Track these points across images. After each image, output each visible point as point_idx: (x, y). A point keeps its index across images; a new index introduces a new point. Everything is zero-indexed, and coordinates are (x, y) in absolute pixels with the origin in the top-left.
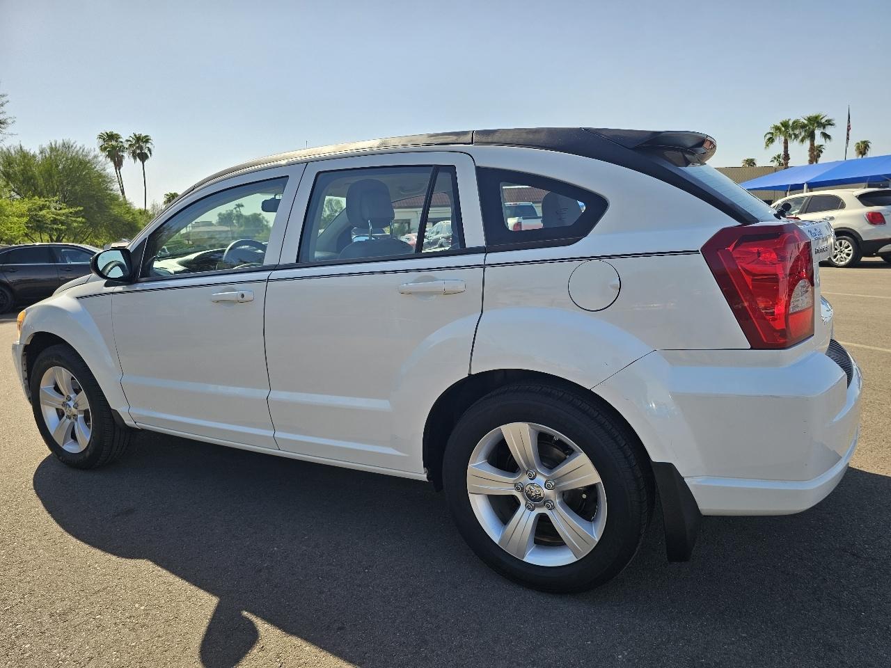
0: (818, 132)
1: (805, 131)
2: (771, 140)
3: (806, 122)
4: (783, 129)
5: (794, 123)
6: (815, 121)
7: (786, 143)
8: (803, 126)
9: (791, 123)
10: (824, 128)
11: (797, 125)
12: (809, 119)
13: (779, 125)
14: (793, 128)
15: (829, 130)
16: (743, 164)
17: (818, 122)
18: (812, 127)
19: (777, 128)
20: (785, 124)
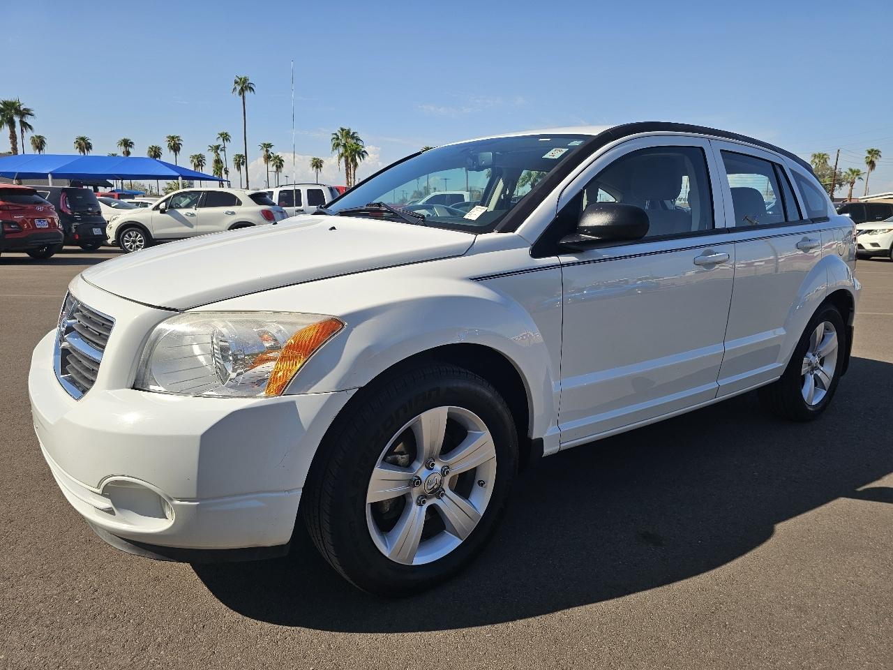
3: (2, 106)
12: (6, 104)
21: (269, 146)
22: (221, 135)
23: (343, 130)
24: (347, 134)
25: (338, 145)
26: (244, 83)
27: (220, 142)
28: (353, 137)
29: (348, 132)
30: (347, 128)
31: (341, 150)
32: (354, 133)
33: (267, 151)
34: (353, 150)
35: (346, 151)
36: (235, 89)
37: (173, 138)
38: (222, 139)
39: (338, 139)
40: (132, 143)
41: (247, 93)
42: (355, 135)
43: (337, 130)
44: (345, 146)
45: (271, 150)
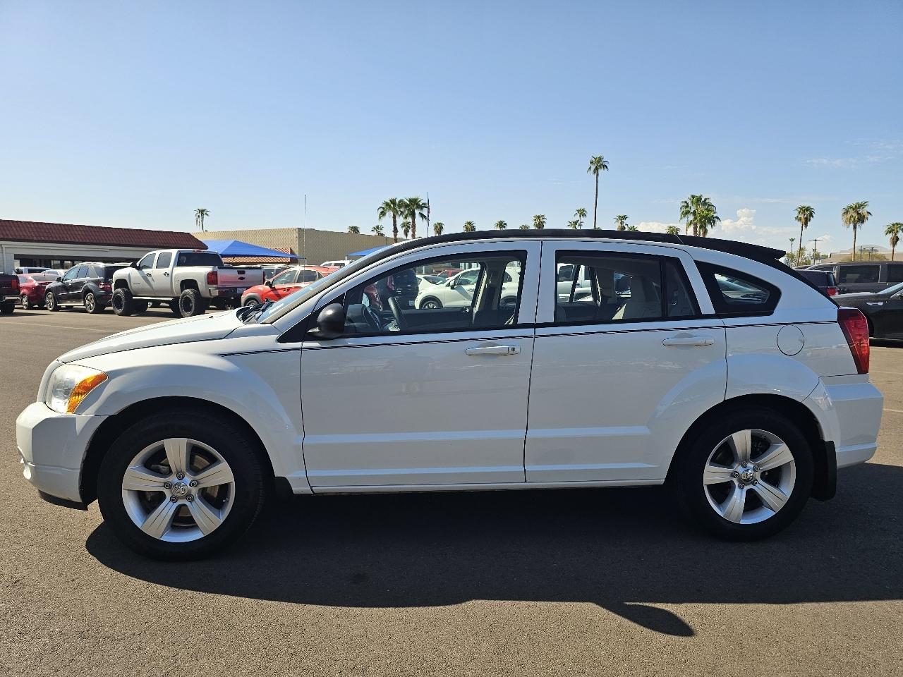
0: (417, 212)
1: (409, 210)
2: (383, 214)
3: (408, 203)
4: (392, 205)
5: (400, 201)
6: (414, 202)
7: (394, 217)
8: (407, 206)
9: (397, 201)
10: (422, 209)
11: (401, 204)
12: (410, 200)
13: (389, 202)
14: (400, 207)
15: (425, 212)
16: (349, 230)
17: (417, 204)
18: (412, 207)
19: (387, 204)
20: (393, 202)
21: (625, 218)
22: (578, 211)
23: (693, 197)
24: (698, 200)
25: (687, 213)
26: (599, 162)
27: (577, 218)
28: (705, 203)
29: (699, 199)
30: (698, 195)
31: (691, 217)
32: (705, 200)
33: (622, 223)
34: (703, 217)
35: (695, 218)
36: (590, 168)
37: (539, 217)
38: (579, 215)
39: (687, 206)
40: (505, 224)
41: (601, 171)
42: (707, 201)
43: (687, 198)
44: (694, 213)
45: (625, 222)
